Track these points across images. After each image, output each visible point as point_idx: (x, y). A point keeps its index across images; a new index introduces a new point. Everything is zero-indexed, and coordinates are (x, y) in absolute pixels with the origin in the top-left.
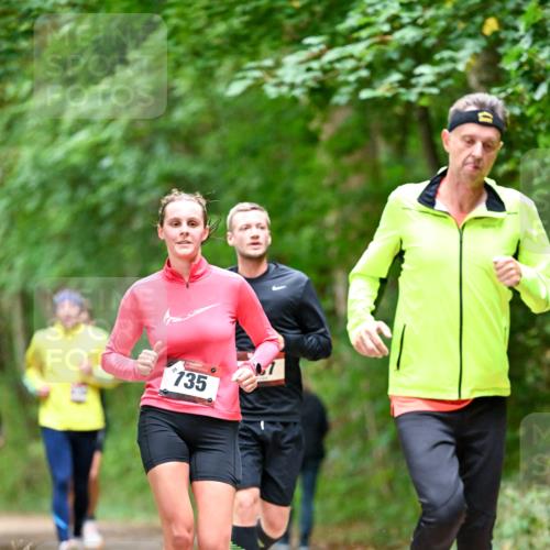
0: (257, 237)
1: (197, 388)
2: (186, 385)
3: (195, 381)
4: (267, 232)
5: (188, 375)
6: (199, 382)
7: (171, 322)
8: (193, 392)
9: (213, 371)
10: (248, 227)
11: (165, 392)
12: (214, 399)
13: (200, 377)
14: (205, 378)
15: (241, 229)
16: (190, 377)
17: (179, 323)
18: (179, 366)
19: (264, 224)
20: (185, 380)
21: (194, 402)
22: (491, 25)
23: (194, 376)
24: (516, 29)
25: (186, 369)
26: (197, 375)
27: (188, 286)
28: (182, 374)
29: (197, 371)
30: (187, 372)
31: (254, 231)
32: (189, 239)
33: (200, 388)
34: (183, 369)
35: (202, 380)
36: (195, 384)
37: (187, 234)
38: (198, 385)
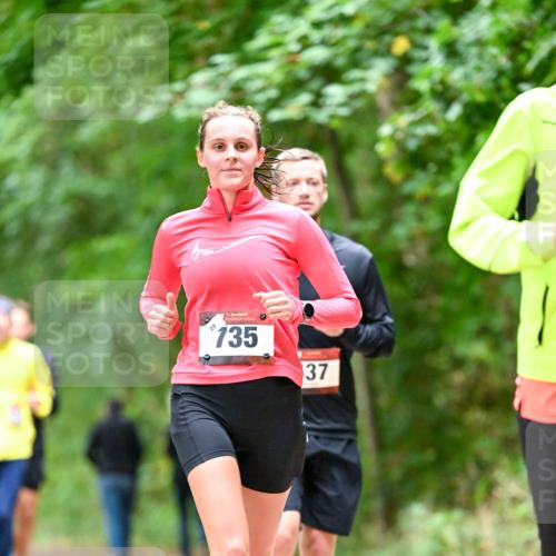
0: (308, 197)
1: (247, 344)
2: (231, 344)
3: (242, 336)
4: (322, 186)
5: (231, 331)
6: (247, 336)
8: (243, 351)
9: (263, 318)
10: (296, 182)
11: (207, 358)
12: (271, 355)
13: (247, 329)
14: (255, 329)
15: (287, 184)
16: (235, 332)
20: (229, 337)
22: (401, 45)
23: (239, 330)
24: (425, 48)
25: (228, 323)
26: (243, 327)
27: (230, 220)
28: (223, 330)
29: (242, 323)
30: (229, 327)
31: (304, 188)
32: (238, 165)
33: (250, 343)
34: (223, 324)
35: (250, 332)
36: (244, 340)
37: (235, 160)
38: (247, 340)
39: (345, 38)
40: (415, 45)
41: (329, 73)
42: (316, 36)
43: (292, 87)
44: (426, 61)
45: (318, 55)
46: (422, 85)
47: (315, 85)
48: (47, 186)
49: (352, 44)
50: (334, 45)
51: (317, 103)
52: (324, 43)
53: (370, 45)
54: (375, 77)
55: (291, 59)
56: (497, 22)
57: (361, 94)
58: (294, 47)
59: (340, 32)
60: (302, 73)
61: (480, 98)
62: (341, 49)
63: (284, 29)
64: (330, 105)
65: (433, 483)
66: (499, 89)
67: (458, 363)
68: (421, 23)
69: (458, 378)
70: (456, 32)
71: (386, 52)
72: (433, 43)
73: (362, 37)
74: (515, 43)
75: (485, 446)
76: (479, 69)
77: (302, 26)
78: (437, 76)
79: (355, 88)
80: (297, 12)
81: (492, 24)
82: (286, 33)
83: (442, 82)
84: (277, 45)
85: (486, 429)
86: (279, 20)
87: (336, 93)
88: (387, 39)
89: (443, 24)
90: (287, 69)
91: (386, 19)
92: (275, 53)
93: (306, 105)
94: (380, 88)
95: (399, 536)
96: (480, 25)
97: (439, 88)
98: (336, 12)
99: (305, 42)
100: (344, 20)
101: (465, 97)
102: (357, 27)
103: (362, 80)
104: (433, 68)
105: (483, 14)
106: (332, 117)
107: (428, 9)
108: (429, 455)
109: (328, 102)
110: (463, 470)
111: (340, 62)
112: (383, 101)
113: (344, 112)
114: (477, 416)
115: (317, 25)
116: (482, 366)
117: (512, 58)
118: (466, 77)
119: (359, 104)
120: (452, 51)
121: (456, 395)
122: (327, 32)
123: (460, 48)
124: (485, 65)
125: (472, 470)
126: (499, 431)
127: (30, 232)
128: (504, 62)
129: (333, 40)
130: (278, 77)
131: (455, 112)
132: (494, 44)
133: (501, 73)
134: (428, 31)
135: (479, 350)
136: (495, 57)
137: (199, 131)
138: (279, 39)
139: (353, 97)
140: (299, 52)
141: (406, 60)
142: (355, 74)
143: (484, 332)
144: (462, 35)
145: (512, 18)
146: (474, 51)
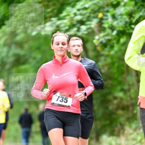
0: (77, 50)
1: (64, 102)
2: (60, 101)
4: (81, 47)
5: (61, 97)
6: (65, 100)
7: (55, 78)
8: (63, 103)
9: (70, 96)
10: (74, 46)
11: (53, 103)
12: (70, 106)
13: (65, 98)
14: (67, 98)
15: (72, 46)
16: (62, 98)
17: (58, 78)
18: (58, 94)
19: (80, 44)
20: (60, 99)
21: (64, 107)
22: (100, 15)
23: (63, 98)
24: (107, 16)
26: (64, 97)
27: (61, 66)
28: (59, 97)
29: (64, 96)
30: (61, 96)
31: (77, 47)
32: (63, 49)
33: (66, 102)
34: (59, 95)
35: (66, 99)
36: (64, 100)
37: (62, 48)
38: (65, 101)
39: (86, 13)
40: (104, 15)
41: (82, 22)
42: (78, 13)
43: (72, 26)
44: (107, 19)
45: (79, 18)
46: (106, 25)
47: (78, 25)
48: (8, 52)
49: (88, 15)
50: (83, 15)
51: (79, 30)
52: (80, 14)
53: (92, 15)
54: (94, 23)
55: (72, 19)
56: (125, 9)
57: (90, 28)
58: (72, 16)
59: (84, 12)
60: (75, 22)
61: (121, 29)
62: (85, 16)
63: (70, 11)
64: (82, 31)
65: (109, 129)
66: (126, 27)
67: (115, 98)
68: (106, 9)
69: (115, 102)
70: (115, 12)
71: (96, 17)
72: (109, 15)
73: (90, 13)
74: (130, 15)
75: (122, 119)
76: (121, 21)
77: (75, 10)
78: (110, 23)
79: (88, 26)
80: (73, 6)
81: (124, 10)
82: (70, 12)
83: (111, 25)
84: (68, 15)
85: (123, 115)
86: (68, 8)
87: (83, 28)
88: (97, 14)
89: (111, 10)
90: (71, 21)
91: (97, 8)
92: (68, 17)
93: (76, 31)
94: (95, 27)
95: (100, 143)
96: (121, 10)
97: (111, 26)
98: (83, 7)
99: (75, 14)
100: (85, 9)
101: (118, 29)
102: (89, 10)
103: (90, 24)
104: (109, 21)
105: (122, 7)
106: (83, 34)
107: (107, 6)
108: (108, 122)
109: (81, 30)
110: (117, 126)
111: (84, 20)
112: (96, 30)
113: (86, 32)
114: (120, 112)
115: (79, 10)
116: (121, 99)
117: (130, 19)
118: (118, 24)
119: (90, 30)
120: (114, 17)
121: (115, 107)
122: (81, 12)
123: (116, 16)
124: (122, 21)
125: (119, 126)
126: (126, 116)
127: (4, 64)
128: (127, 20)
129: (83, 14)
130: (68, 24)
131: (115, 33)
132: (125, 15)
133: (126, 23)
134: (108, 11)
135: (121, 95)
136: (125, 18)
137: (52, 39)
138: (69, 14)
139: (88, 29)
140: (74, 17)
141: (102, 19)
142: (88, 23)
143: (122, 90)
144: (117, 13)
145: (129, 8)
146: (120, 17)
